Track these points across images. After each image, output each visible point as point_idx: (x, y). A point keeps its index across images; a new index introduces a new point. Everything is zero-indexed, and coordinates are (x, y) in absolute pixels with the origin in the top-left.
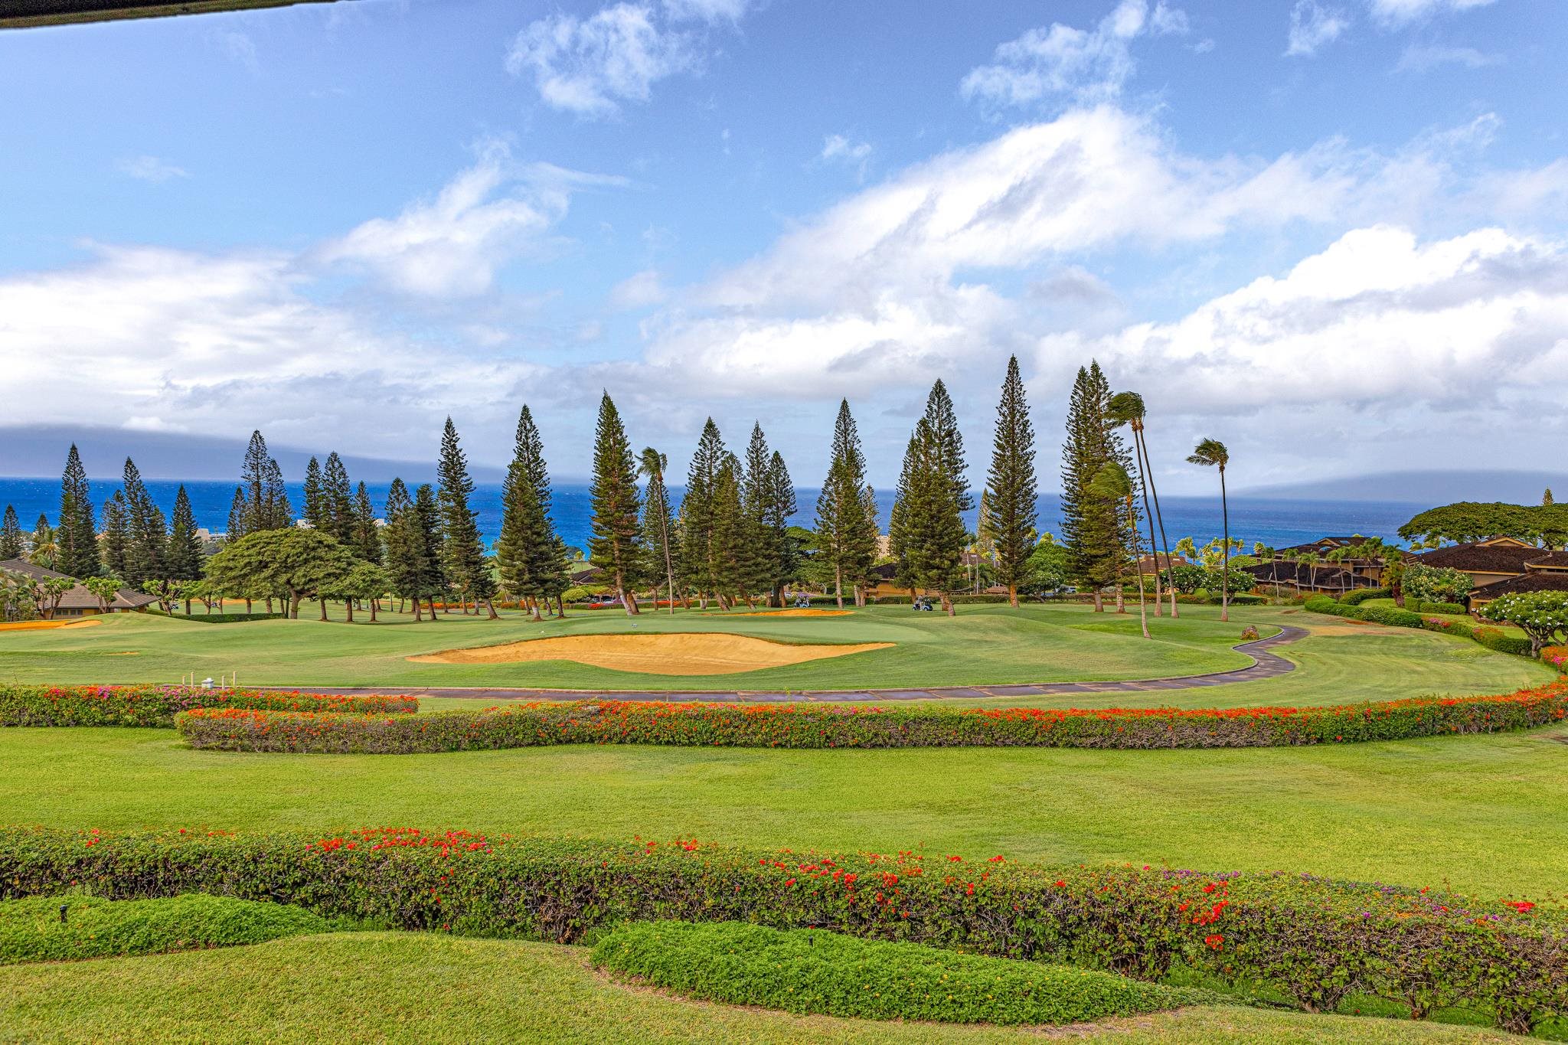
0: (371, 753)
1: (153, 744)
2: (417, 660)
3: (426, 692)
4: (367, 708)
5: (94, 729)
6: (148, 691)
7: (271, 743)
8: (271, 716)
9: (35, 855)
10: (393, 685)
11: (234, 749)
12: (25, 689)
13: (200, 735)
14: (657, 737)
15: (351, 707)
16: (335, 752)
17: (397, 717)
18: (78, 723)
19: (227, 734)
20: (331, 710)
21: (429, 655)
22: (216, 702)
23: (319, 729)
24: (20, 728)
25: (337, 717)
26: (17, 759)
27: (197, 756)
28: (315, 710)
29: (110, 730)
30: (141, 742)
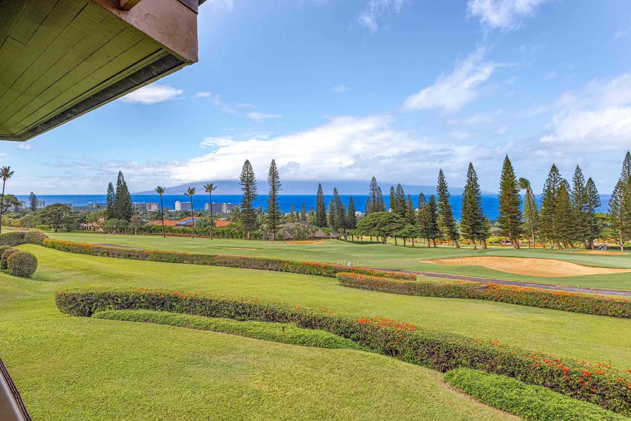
0: (398, 294)
1: (330, 283)
2: (423, 262)
3: (423, 274)
4: (398, 277)
5: (315, 276)
6: (330, 265)
7: (365, 286)
8: (365, 277)
9: (281, 310)
10: (411, 270)
11: (354, 287)
12: (297, 262)
13: (343, 281)
14: (512, 300)
15: (392, 276)
16: (386, 292)
17: (407, 281)
18: (311, 274)
19: (352, 282)
20: (386, 277)
21: (427, 260)
22: (349, 271)
23: (380, 283)
24: (295, 274)
25: (387, 279)
26: (292, 282)
27: (342, 288)
28: (381, 276)
29: (319, 277)
30: (327, 281)
